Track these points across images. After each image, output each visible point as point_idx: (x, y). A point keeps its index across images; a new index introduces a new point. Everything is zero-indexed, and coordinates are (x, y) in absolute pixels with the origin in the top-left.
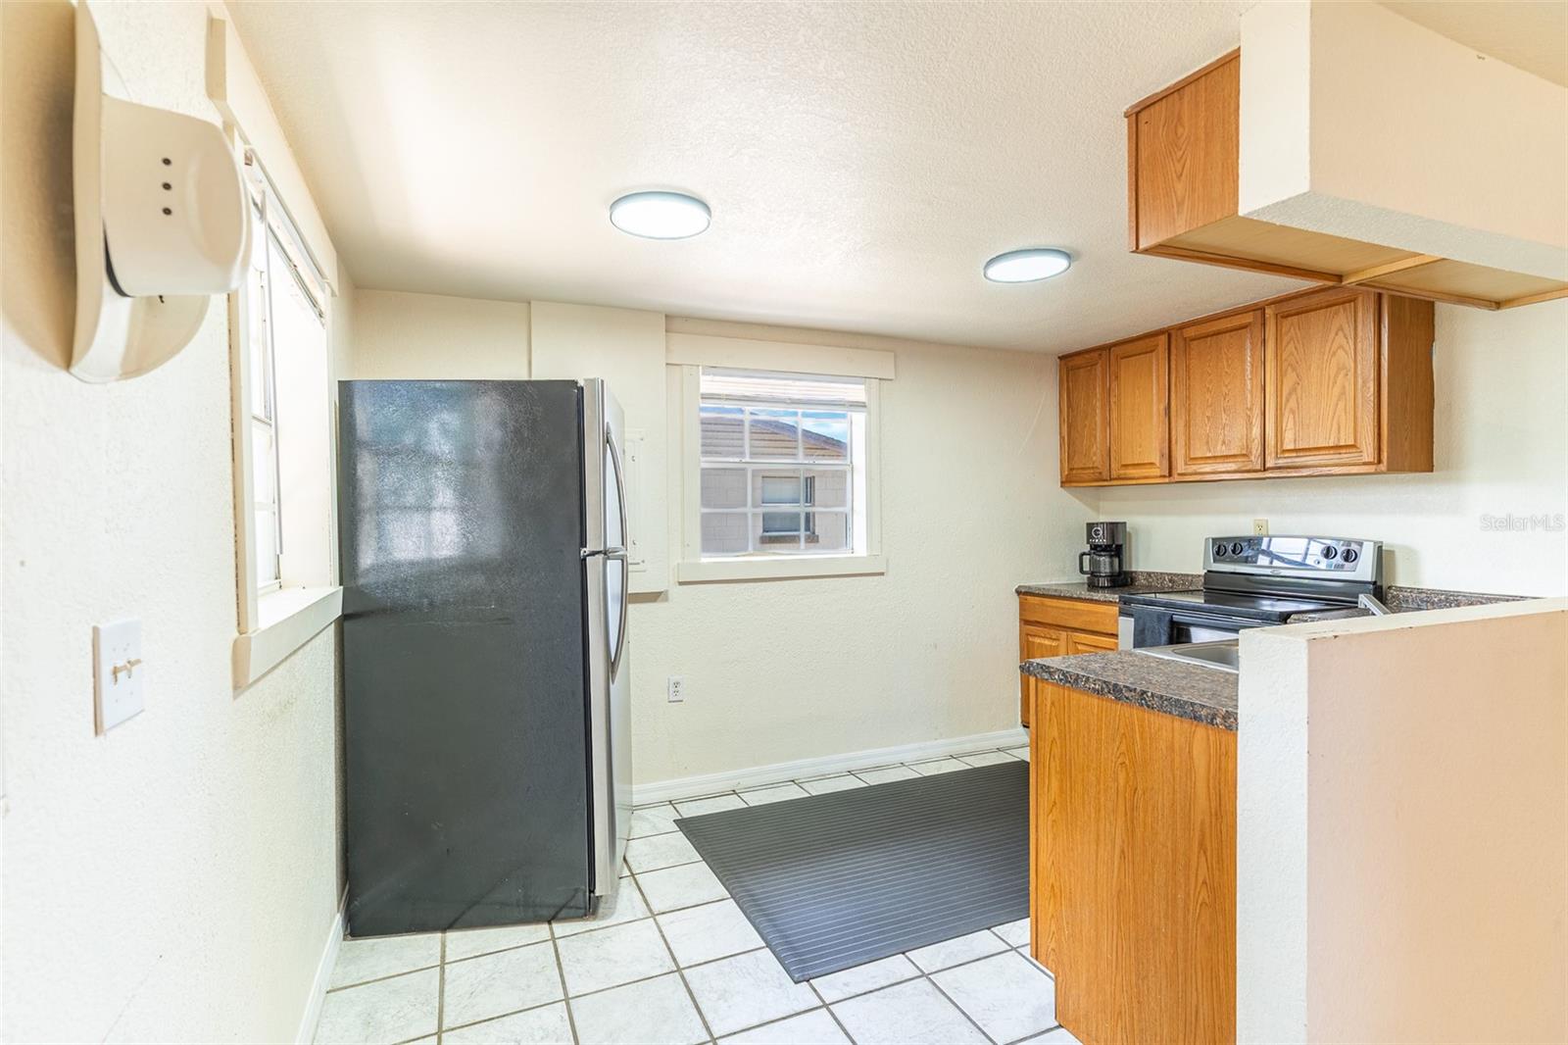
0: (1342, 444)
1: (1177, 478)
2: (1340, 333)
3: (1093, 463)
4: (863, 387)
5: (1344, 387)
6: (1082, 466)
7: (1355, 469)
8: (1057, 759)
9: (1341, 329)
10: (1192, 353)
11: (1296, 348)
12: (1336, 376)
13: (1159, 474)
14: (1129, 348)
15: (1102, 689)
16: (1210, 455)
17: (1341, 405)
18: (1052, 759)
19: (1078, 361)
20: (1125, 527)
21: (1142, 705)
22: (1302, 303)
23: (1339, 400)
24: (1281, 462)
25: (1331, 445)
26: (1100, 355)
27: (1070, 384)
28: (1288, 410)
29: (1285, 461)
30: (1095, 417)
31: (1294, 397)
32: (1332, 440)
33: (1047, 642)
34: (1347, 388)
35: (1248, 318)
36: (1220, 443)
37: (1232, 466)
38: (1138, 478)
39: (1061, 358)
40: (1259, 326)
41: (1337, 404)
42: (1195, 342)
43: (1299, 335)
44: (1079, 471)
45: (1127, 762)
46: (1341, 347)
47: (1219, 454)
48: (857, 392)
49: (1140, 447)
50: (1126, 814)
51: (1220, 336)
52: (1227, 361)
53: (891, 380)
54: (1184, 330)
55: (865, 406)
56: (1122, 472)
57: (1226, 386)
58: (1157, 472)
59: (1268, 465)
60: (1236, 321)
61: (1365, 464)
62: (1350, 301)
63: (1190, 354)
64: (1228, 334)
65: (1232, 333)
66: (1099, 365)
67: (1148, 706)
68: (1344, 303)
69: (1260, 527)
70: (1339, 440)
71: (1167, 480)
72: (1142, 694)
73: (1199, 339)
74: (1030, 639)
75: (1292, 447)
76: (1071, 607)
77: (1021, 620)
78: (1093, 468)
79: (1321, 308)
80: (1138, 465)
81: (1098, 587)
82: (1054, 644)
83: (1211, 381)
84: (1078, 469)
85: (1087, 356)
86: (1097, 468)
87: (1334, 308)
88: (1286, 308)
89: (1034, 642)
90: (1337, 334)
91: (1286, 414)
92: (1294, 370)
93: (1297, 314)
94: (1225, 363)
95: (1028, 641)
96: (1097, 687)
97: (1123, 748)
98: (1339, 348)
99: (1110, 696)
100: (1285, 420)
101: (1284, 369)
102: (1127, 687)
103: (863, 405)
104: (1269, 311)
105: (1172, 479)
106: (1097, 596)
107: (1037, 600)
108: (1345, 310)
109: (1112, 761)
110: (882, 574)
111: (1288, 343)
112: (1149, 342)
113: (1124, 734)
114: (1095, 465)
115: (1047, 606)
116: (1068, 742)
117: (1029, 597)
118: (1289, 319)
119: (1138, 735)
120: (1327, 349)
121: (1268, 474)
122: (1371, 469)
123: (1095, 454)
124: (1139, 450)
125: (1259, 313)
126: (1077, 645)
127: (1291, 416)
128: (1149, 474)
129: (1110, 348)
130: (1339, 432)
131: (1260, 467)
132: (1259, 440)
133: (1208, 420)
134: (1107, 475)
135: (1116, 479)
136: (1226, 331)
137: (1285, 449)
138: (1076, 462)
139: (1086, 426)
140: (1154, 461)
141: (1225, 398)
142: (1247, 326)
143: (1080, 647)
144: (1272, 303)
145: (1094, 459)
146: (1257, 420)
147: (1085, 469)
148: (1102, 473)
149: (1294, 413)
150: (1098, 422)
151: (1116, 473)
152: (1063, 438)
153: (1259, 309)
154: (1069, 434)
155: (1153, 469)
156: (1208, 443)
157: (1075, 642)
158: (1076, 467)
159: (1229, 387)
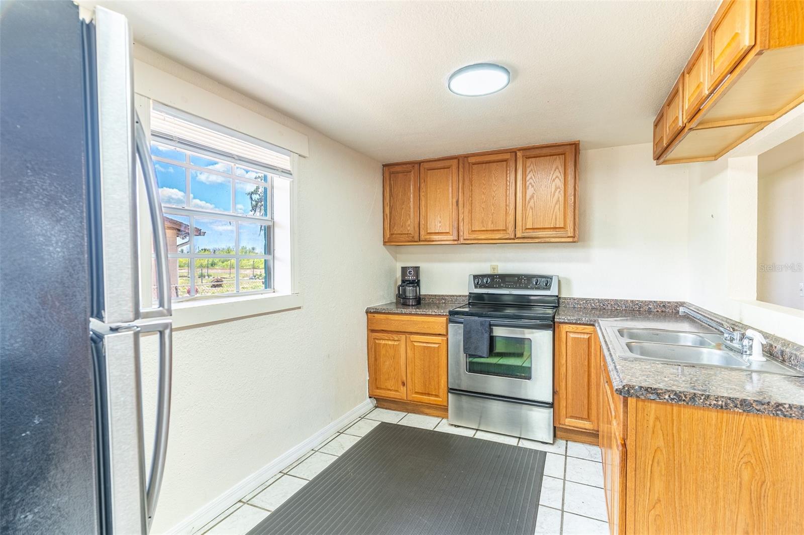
0: (558, 226)
1: (462, 241)
2: (557, 170)
3: (408, 231)
4: (288, 158)
5: (559, 198)
6: (399, 232)
7: (563, 240)
8: (662, 464)
9: (557, 168)
10: (474, 171)
11: (534, 175)
12: (555, 192)
14: (433, 165)
15: (726, 404)
16: (484, 229)
17: (557, 206)
18: (655, 464)
19: (398, 169)
20: (419, 269)
21: (777, 415)
22: (537, 152)
23: (556, 204)
24: (526, 235)
25: (552, 227)
26: (414, 166)
27: (392, 182)
28: (529, 207)
29: (527, 234)
30: (409, 203)
31: (532, 201)
32: (552, 224)
33: (390, 343)
34: (560, 198)
35: (507, 156)
36: (490, 222)
37: (498, 236)
38: (436, 241)
39: (384, 166)
40: (514, 161)
42: (476, 166)
43: (535, 169)
44: (397, 236)
45: (753, 461)
46: (557, 177)
47: (490, 229)
48: (283, 161)
50: (751, 502)
51: (491, 164)
52: (495, 178)
53: (304, 157)
54: (469, 158)
55: (291, 174)
56: (426, 237)
57: (494, 192)
58: (451, 238)
59: (517, 236)
60: (500, 157)
61: (568, 237)
62: (562, 154)
63: (472, 171)
64: (495, 164)
65: (498, 163)
66: (412, 172)
67: (785, 416)
68: (559, 155)
69: (494, 269)
70: (556, 224)
71: (456, 243)
72: (777, 406)
73: (478, 164)
74: (377, 341)
75: (531, 227)
76: (409, 319)
77: (368, 330)
78: (408, 234)
79: (547, 156)
80: (439, 233)
81: (409, 305)
82: (396, 343)
83: (485, 188)
84: (396, 234)
85: (404, 166)
86: (410, 234)
87: (554, 157)
88: (528, 153)
89: (380, 343)
90: (555, 170)
91: (528, 209)
92: (532, 186)
93: (535, 157)
94: (494, 179)
95: (375, 343)
96: (720, 403)
97: (748, 449)
98: (556, 177)
99: (736, 410)
100: (527, 212)
101: (527, 185)
102: (757, 401)
103: (289, 173)
104: (519, 154)
105: (459, 242)
106: (408, 311)
107: (382, 316)
108: (559, 158)
109: (734, 461)
110: (300, 308)
111: (530, 172)
112: (447, 163)
113: (750, 439)
114: (410, 232)
115: (391, 320)
116: (676, 449)
117: (376, 315)
118: (530, 159)
119: (767, 439)
120: (550, 177)
121: (516, 241)
122: (571, 240)
123: (409, 226)
124: (440, 224)
125: (514, 154)
126: (414, 343)
127: (531, 211)
128: (445, 239)
129: (420, 163)
130: (556, 220)
131: (513, 237)
132: (512, 222)
133: (483, 210)
134: (416, 238)
135: (424, 241)
136: (494, 162)
137: (527, 227)
138: (395, 230)
139: (403, 208)
140: (448, 231)
141: (493, 198)
142: (506, 160)
143: (416, 344)
144: (520, 150)
145: (409, 228)
146: (512, 212)
147: (402, 234)
148: (413, 237)
149: (532, 209)
150: (412, 207)
151: (422, 238)
152: (387, 215)
153: (514, 152)
154: (391, 213)
155: (449, 236)
156: (482, 222)
157: (412, 341)
158: (395, 233)
159: (496, 192)
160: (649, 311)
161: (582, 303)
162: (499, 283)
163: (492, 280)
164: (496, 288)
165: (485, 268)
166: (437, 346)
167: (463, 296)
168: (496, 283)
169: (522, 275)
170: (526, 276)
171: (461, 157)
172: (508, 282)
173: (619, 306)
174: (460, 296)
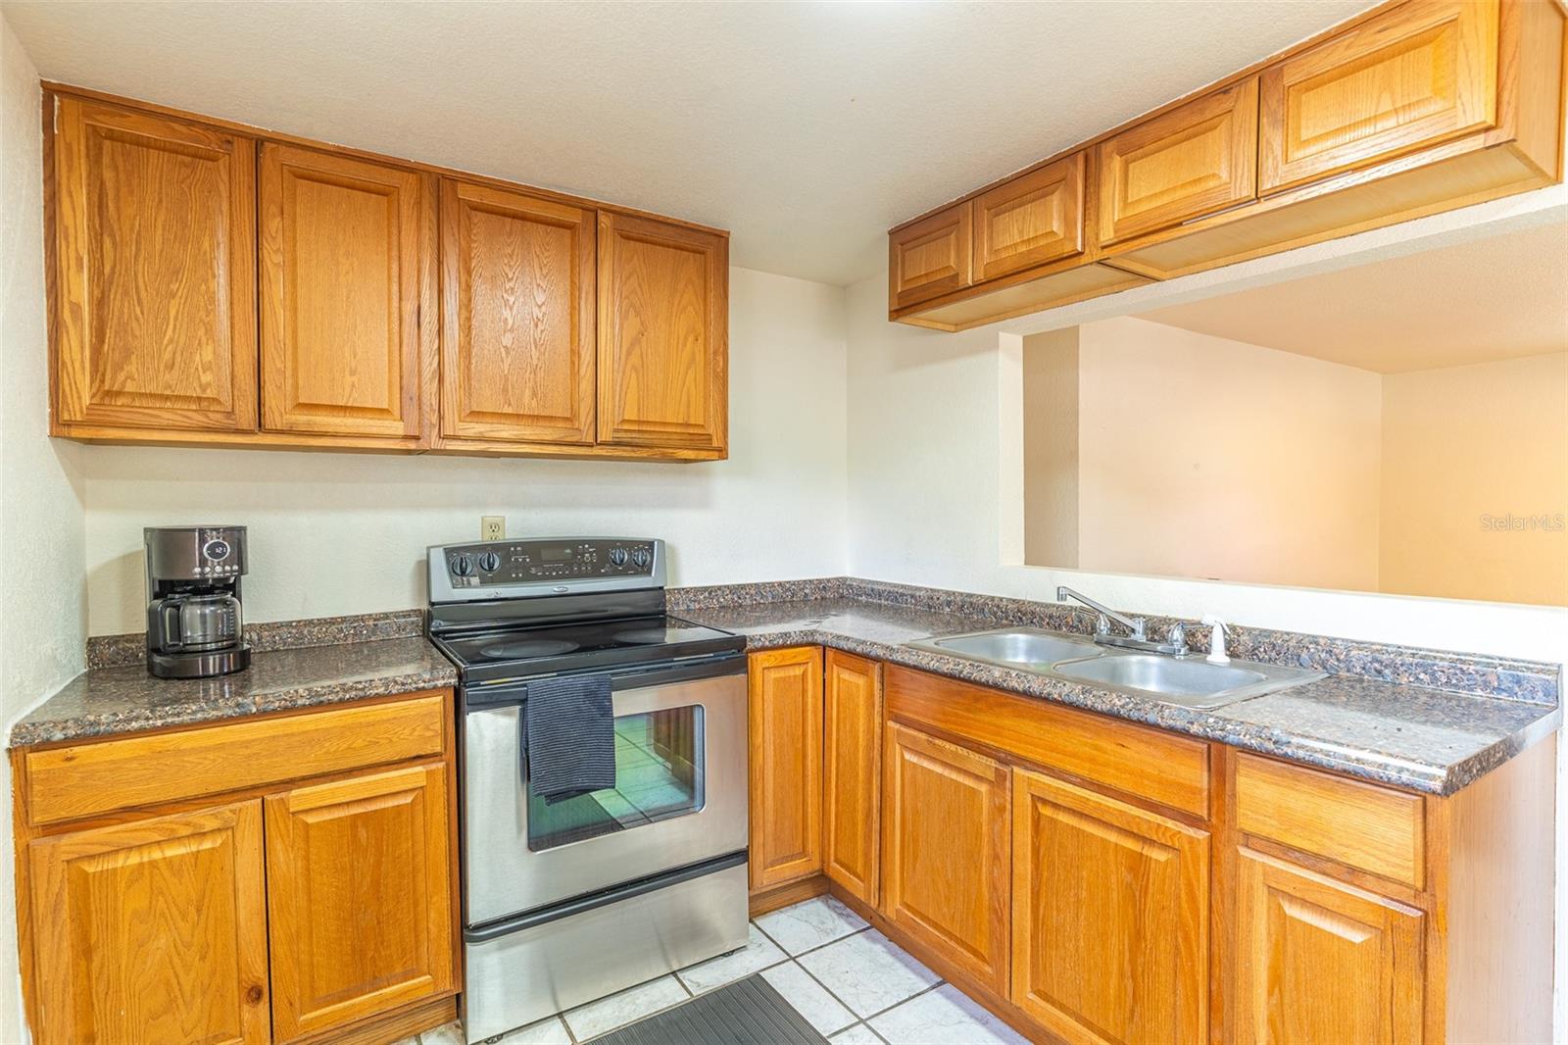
0: (692, 422)
1: (432, 442)
2: (691, 286)
3: (199, 388)
5: (694, 354)
6: (152, 388)
7: (702, 455)
9: (690, 282)
10: (474, 228)
11: (640, 286)
12: (686, 339)
13: (401, 432)
14: (321, 163)
16: (510, 411)
17: (691, 373)
20: (244, 536)
22: (647, 229)
23: (688, 368)
24: (621, 436)
25: (681, 421)
28: (630, 365)
29: (624, 435)
31: (637, 351)
32: (681, 416)
33: (174, 851)
35: (574, 217)
36: (528, 393)
37: (549, 434)
38: (335, 435)
40: (590, 233)
41: (687, 373)
42: (478, 215)
43: (644, 270)
44: (137, 404)
46: (689, 303)
47: (526, 412)
49: (353, 373)
51: (528, 224)
52: (541, 269)
54: (458, 185)
56: (293, 418)
57: (540, 307)
58: (398, 428)
59: (601, 438)
60: (554, 213)
63: (468, 228)
64: (540, 226)
65: (549, 228)
68: (693, 252)
69: (495, 527)
70: (688, 417)
71: (412, 445)
73: (486, 211)
75: (635, 418)
78: (199, 399)
79: (669, 246)
80: (352, 408)
82: (208, 844)
83: (512, 290)
84: (135, 395)
86: (210, 400)
87: (683, 253)
88: (626, 225)
90: (686, 287)
91: (627, 371)
92: (638, 314)
93: (641, 240)
94: (536, 269)
101: (624, 306)
104: (604, 221)
105: (422, 445)
107: (122, 748)
108: (692, 259)
111: (628, 275)
114: (209, 393)
117: (82, 750)
120: (677, 301)
121: (596, 451)
122: (715, 455)
123: (209, 368)
124: (349, 379)
125: (592, 215)
126: (303, 817)
127: (634, 375)
128: (374, 431)
129: (259, 142)
130: (688, 407)
131: (591, 440)
132: (589, 401)
133: (507, 353)
134: (246, 416)
135: (281, 432)
136: (537, 220)
137: (626, 418)
138: (130, 377)
139: (173, 295)
140: (385, 406)
141: (536, 326)
142: (570, 227)
143: (311, 819)
144: (609, 210)
145: (206, 378)
146: (586, 370)
147: (167, 398)
148: (230, 414)
149: (637, 372)
150: (222, 295)
151: (273, 419)
152: (76, 309)
153: (592, 210)
154: (100, 303)
155: (387, 423)
156: (505, 390)
157: (293, 813)
158: (130, 387)
159: (544, 309)
160: (805, 600)
161: (702, 597)
162: (525, 568)
163: (506, 559)
164: (517, 580)
165: (467, 527)
166: (408, 799)
167: (397, 615)
168: (517, 568)
169: (583, 542)
170: (592, 543)
171: (430, 173)
172: (549, 562)
173: (762, 597)
174: (386, 616)
